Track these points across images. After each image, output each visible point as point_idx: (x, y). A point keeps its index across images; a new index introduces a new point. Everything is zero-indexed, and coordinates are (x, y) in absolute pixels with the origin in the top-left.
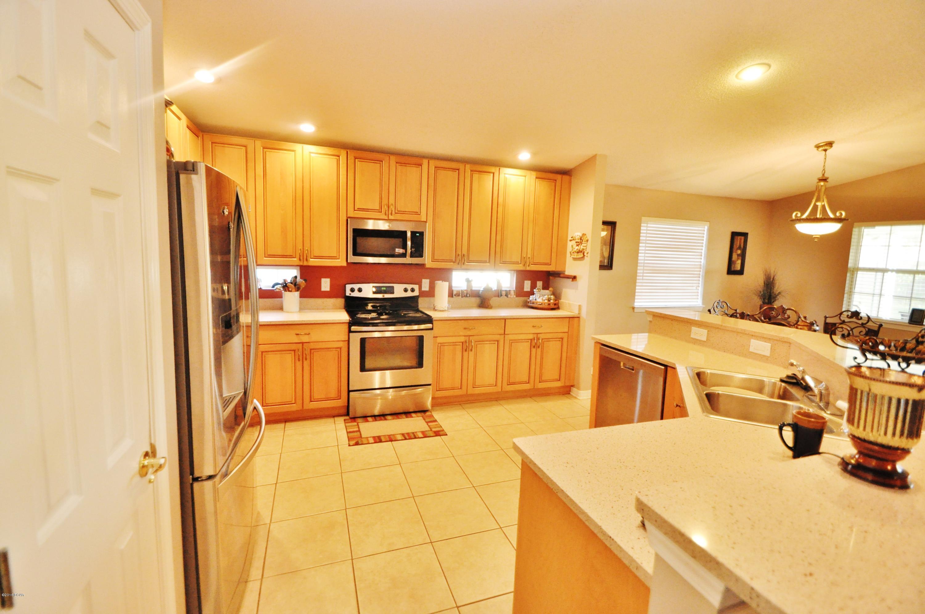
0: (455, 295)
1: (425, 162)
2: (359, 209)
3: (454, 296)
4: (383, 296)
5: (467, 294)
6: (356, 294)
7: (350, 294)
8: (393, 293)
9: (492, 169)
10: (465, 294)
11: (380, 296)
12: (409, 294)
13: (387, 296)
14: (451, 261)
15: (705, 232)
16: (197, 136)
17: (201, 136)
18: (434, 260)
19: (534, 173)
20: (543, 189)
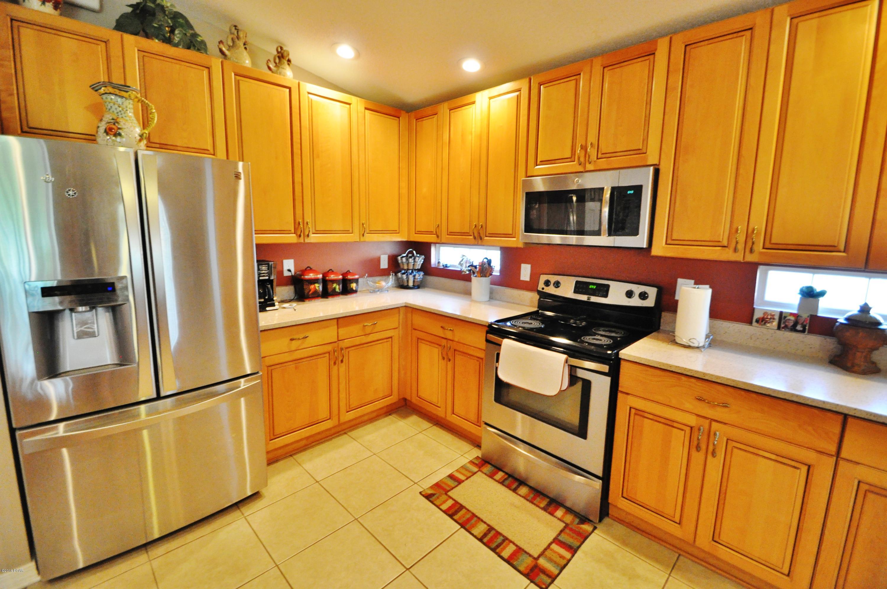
0: (757, 321)
1: (663, 43)
2: (543, 162)
3: (754, 323)
4: (589, 299)
5: (796, 324)
6: (551, 290)
7: (543, 289)
8: (606, 296)
10: (791, 324)
11: (583, 298)
12: (635, 302)
13: (594, 299)
14: (716, 244)
16: (397, 117)
17: (405, 116)
18: (672, 243)
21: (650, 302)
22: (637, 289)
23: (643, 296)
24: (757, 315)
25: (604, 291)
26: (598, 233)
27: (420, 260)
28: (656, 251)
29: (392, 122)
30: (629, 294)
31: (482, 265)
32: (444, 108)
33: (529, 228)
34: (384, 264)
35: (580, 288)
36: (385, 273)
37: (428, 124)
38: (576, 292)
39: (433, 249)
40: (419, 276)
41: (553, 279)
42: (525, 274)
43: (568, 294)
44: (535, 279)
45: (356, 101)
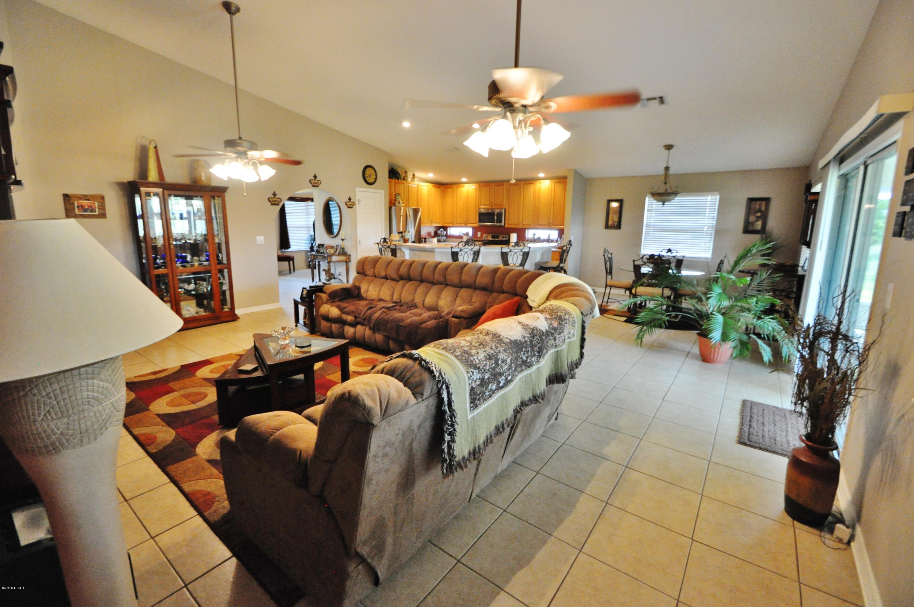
1: (505, 184)
2: (482, 205)
9: (533, 182)
11: (493, 239)
12: (504, 239)
13: (496, 239)
14: (515, 225)
15: (718, 200)
16: (439, 187)
17: (441, 187)
18: (508, 224)
19: (554, 181)
20: (559, 188)
21: (507, 239)
22: (505, 236)
23: (506, 237)
24: (526, 239)
25: (498, 237)
26: (494, 222)
27: (445, 233)
28: (507, 226)
29: (438, 190)
30: (503, 237)
31: (466, 233)
32: (455, 186)
33: (480, 221)
34: (433, 234)
35: (493, 237)
36: (434, 237)
37: (449, 191)
39: (448, 229)
40: (445, 238)
41: (486, 235)
42: (479, 234)
43: (491, 239)
44: (482, 235)
45: (430, 185)
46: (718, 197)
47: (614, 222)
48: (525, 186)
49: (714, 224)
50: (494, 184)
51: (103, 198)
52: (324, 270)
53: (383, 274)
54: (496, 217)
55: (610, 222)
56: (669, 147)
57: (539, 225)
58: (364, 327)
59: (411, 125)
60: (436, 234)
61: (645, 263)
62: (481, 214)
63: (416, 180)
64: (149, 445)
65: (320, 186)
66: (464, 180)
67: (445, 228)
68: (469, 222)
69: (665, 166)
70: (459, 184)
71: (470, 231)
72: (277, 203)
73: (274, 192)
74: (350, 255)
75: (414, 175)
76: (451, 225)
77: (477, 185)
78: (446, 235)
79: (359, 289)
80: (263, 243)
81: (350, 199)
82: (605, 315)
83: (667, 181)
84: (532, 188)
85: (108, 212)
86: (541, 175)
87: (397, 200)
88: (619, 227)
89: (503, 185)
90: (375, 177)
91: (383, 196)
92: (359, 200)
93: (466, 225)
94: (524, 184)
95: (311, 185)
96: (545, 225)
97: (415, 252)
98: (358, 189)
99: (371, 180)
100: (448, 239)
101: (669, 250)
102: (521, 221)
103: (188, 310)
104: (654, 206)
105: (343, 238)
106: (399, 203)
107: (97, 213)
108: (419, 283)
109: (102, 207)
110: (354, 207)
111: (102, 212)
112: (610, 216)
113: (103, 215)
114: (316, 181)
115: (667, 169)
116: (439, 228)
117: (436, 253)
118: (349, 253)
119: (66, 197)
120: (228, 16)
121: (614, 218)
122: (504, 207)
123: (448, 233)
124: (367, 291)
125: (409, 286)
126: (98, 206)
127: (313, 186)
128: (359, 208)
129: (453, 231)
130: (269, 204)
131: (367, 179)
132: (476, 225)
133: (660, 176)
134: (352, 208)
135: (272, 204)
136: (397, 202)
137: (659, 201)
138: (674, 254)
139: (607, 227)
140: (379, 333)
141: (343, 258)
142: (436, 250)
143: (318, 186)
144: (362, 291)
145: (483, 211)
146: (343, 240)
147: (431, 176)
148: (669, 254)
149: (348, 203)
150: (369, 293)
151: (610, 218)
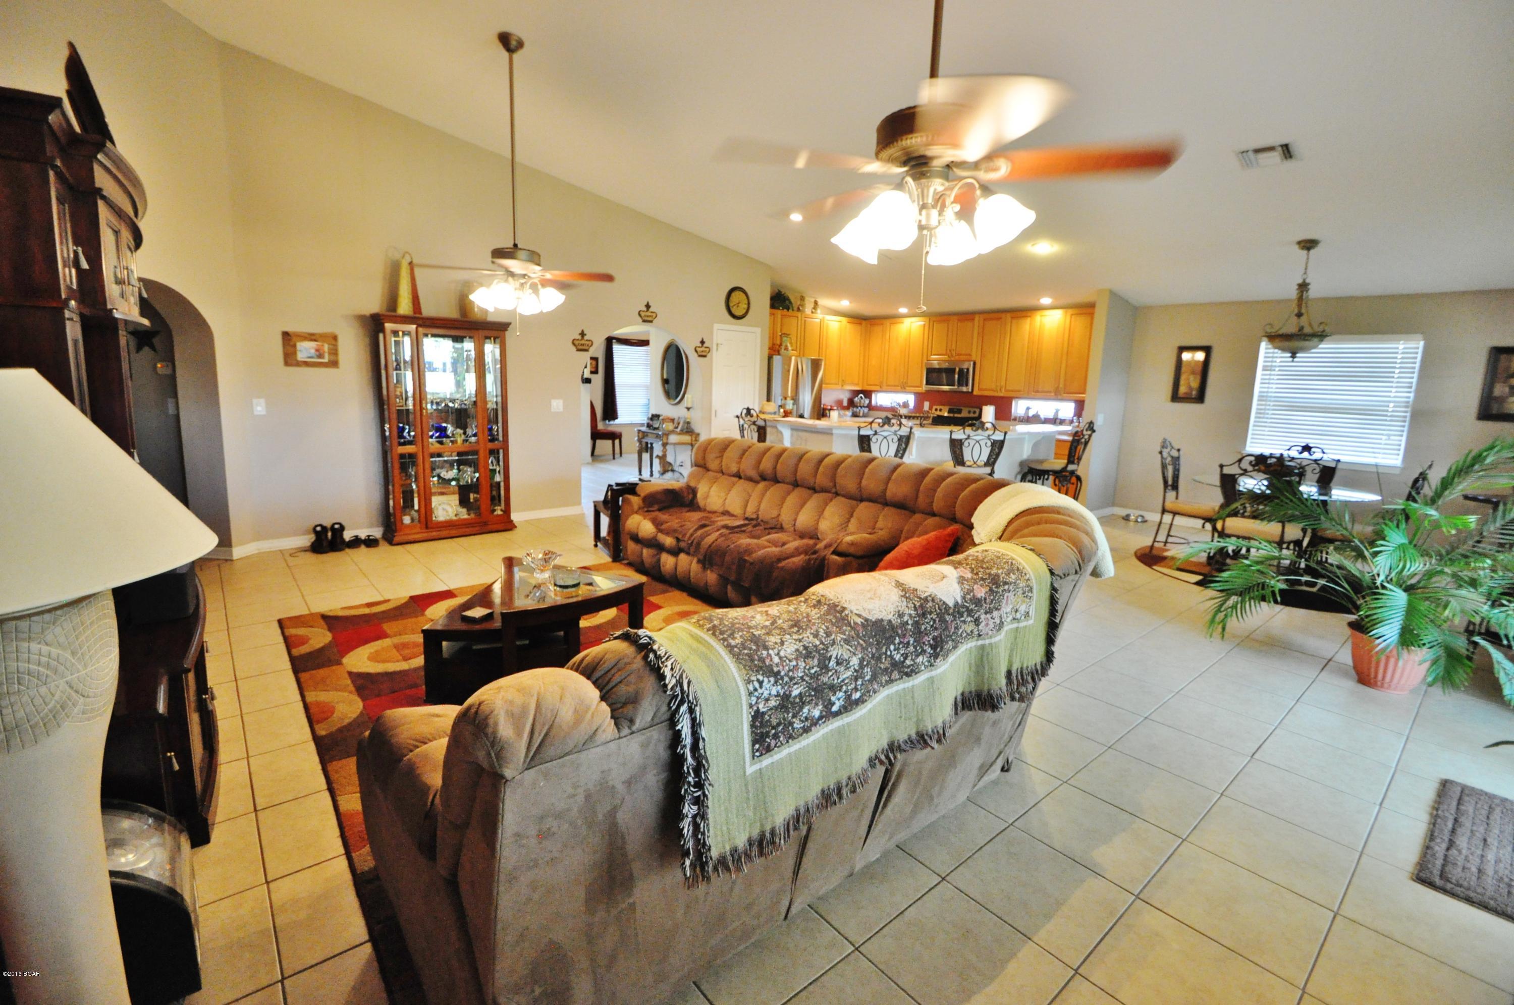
1: (977, 318)
2: (934, 355)
6: (938, 413)
9: (1029, 314)
11: (951, 415)
12: (972, 415)
13: (956, 415)
14: (992, 390)
15: (1420, 351)
16: (861, 324)
17: (864, 323)
18: (979, 389)
19: (1070, 311)
20: (1080, 323)
21: (977, 415)
22: (972, 410)
23: (974, 412)
24: (1013, 417)
25: (960, 411)
26: (953, 385)
27: (867, 401)
28: (976, 392)
29: (858, 327)
30: (969, 412)
31: (904, 403)
32: (887, 322)
33: (927, 383)
34: (845, 404)
35: (950, 411)
36: (847, 408)
37: (877, 329)
38: (949, 412)
39: (873, 396)
40: (866, 410)
41: (939, 407)
42: (926, 405)
43: (946, 414)
44: (931, 408)
45: (844, 320)
46: (1422, 343)
47: (1191, 389)
48: (1014, 321)
49: (1411, 400)
50: (955, 317)
51: (335, 338)
52: (658, 456)
53: (734, 469)
54: (956, 376)
55: (1183, 390)
56: (1308, 245)
57: (1037, 391)
58: (690, 558)
59: (804, 218)
60: (851, 403)
61: (1245, 471)
62: (930, 371)
63: (819, 311)
64: (318, 722)
65: (655, 321)
66: (903, 310)
67: (868, 394)
68: (909, 384)
69: (1300, 281)
70: (895, 318)
71: (911, 399)
72: (586, 348)
73: (583, 331)
74: (698, 435)
75: (816, 303)
76: (877, 388)
77: (927, 319)
78: (869, 406)
79: (693, 491)
80: (561, 410)
81: (702, 342)
82: (1155, 567)
83: (1303, 311)
84: (1026, 326)
85: (343, 357)
86: (1046, 301)
87: (784, 344)
88: (1200, 397)
89: (973, 319)
90: (746, 306)
91: (759, 340)
92: (717, 345)
93: (903, 388)
94: (1012, 318)
95: (640, 320)
96: (1050, 392)
97: (801, 434)
98: (716, 326)
99: (738, 312)
100: (871, 412)
101: (1307, 448)
102: (1003, 383)
103: (444, 509)
104: (1278, 360)
105: (689, 406)
106: (786, 349)
107: (326, 360)
108: (790, 487)
109: (334, 352)
110: (709, 355)
111: (333, 358)
112: (1183, 378)
113: (334, 364)
114: (648, 314)
115: (1303, 287)
116: (856, 393)
117: (834, 437)
118: (697, 430)
119: (286, 335)
120: (506, 54)
121: (1190, 383)
122: (974, 358)
123: (873, 403)
124: (707, 497)
125: (775, 491)
126: (329, 349)
127: (644, 321)
128: (717, 357)
129: (882, 399)
130: (574, 349)
131: (734, 310)
132: (919, 390)
133: (1289, 300)
134: (705, 356)
135: (578, 350)
136: (783, 347)
137: (1283, 350)
138: (1317, 455)
139: (1176, 397)
140: (712, 571)
141: (687, 438)
142: (834, 431)
143: (651, 322)
144: (699, 495)
145: (936, 365)
146: (688, 409)
147: (845, 304)
148: (1306, 455)
149: (698, 349)
150: (709, 500)
151: (1183, 381)
